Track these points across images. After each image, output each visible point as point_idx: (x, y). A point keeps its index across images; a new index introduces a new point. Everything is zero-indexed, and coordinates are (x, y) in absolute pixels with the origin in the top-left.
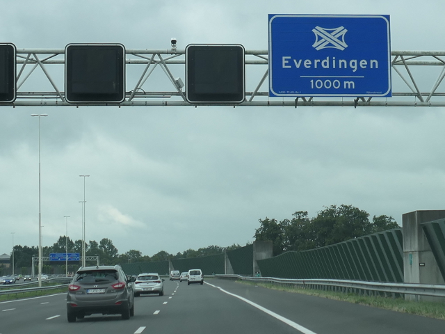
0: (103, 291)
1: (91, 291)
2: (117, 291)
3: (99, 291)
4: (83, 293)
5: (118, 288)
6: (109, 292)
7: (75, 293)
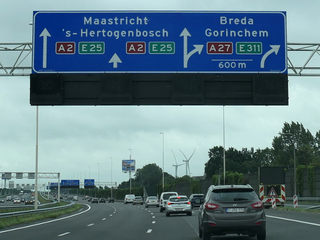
0: (242, 210)
1: (230, 210)
2: (257, 211)
3: (238, 210)
4: (222, 212)
5: (258, 207)
6: (249, 211)
7: (213, 212)
